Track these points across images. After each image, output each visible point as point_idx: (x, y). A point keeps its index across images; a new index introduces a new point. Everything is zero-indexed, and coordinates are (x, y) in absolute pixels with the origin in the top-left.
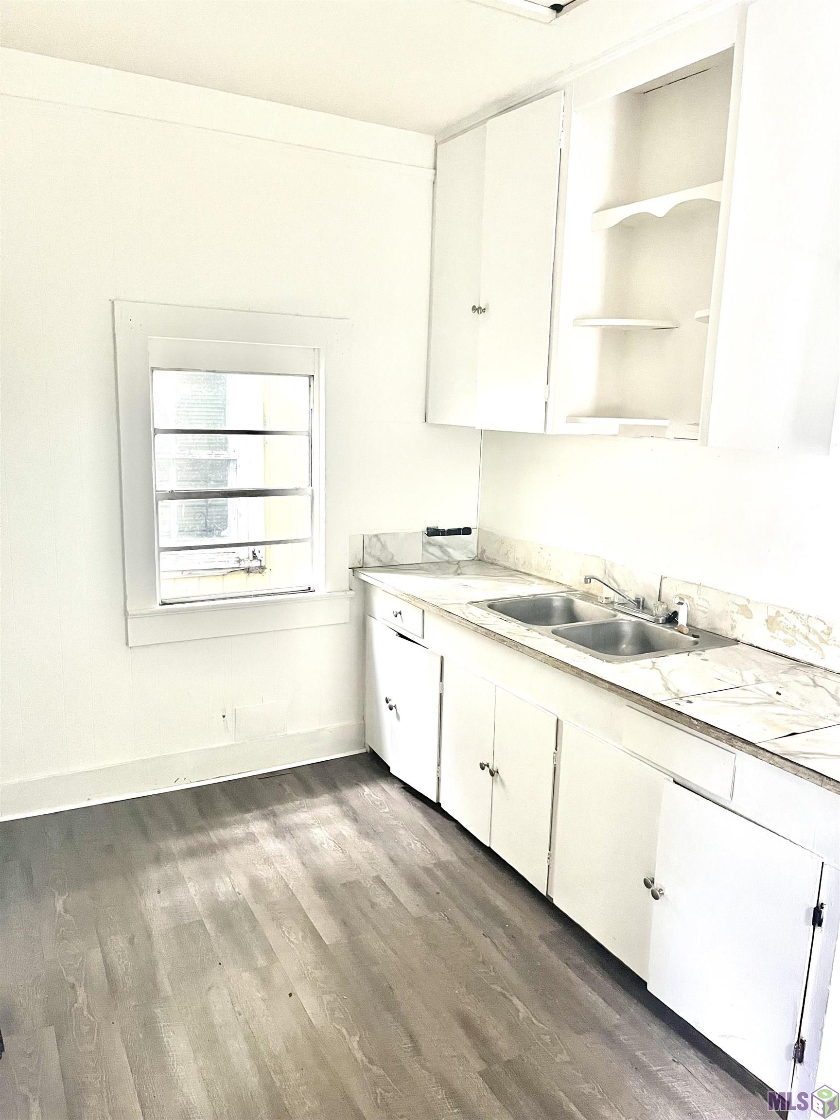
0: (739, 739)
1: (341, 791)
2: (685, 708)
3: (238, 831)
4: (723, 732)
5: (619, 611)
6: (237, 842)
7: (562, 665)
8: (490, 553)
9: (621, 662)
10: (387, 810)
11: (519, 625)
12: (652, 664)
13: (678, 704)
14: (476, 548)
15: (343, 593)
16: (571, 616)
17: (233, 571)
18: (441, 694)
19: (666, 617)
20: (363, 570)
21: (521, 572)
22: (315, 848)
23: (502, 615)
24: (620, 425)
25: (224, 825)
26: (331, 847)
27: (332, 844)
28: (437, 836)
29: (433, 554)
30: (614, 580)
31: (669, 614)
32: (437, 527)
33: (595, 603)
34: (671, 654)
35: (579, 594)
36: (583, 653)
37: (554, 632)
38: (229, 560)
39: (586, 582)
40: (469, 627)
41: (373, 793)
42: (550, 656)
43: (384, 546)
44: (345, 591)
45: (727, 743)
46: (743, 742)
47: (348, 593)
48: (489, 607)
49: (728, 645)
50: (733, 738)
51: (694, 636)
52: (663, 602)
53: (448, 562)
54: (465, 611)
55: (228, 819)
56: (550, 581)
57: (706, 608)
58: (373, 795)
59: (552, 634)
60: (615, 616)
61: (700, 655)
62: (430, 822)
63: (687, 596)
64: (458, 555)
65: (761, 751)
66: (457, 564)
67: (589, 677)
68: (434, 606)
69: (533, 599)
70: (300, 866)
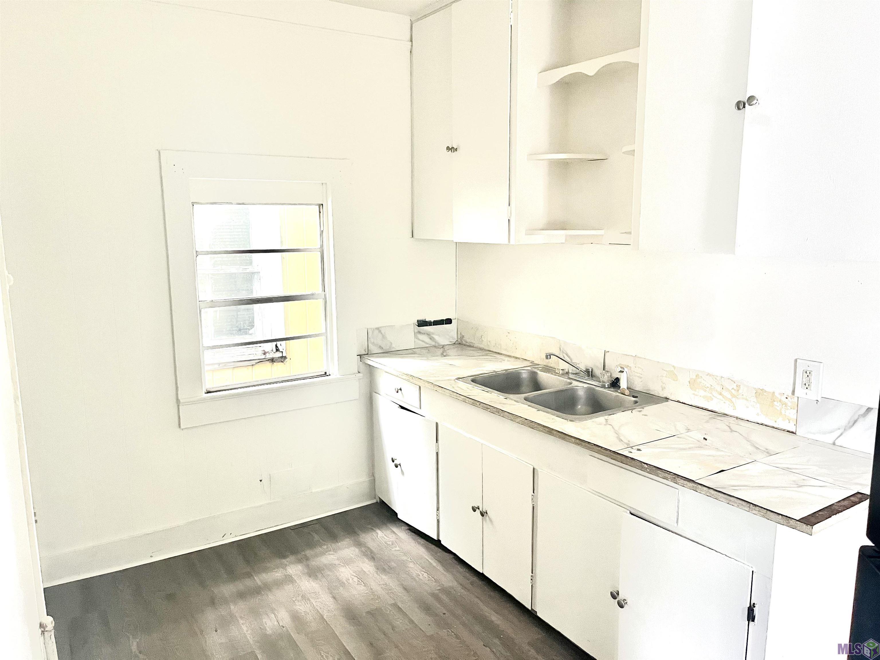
0: (681, 477)
1: (358, 535)
2: (635, 455)
3: (278, 574)
4: (668, 472)
5: (573, 379)
6: (279, 584)
7: (535, 425)
8: (468, 339)
9: (580, 420)
10: (398, 548)
11: (498, 395)
12: (605, 421)
13: (630, 452)
14: (456, 335)
15: (354, 376)
16: (536, 386)
17: (261, 361)
18: (437, 453)
19: (610, 382)
20: (369, 357)
21: (493, 352)
22: (342, 584)
23: (484, 387)
24: (566, 236)
25: (266, 570)
26: (355, 582)
27: (356, 579)
28: (440, 568)
29: (423, 341)
30: (567, 355)
31: (612, 380)
32: (425, 320)
33: (554, 374)
34: (618, 413)
35: (540, 367)
36: (551, 415)
37: (526, 399)
38: (256, 353)
39: (547, 358)
40: (458, 398)
41: (385, 535)
42: (526, 419)
43: (384, 337)
44: (354, 374)
45: (671, 481)
46: (684, 480)
47: (357, 375)
48: (472, 382)
49: (661, 402)
50: (677, 477)
51: (634, 397)
52: (608, 371)
53: (435, 347)
54: (454, 386)
55: (268, 565)
56: (517, 358)
57: (642, 374)
58: (385, 537)
59: (524, 400)
60: (571, 383)
61: (640, 411)
62: (432, 555)
63: (626, 365)
64: (443, 341)
65: (700, 486)
66: (442, 348)
67: (558, 434)
68: (429, 382)
69: (505, 373)
70: (332, 600)
